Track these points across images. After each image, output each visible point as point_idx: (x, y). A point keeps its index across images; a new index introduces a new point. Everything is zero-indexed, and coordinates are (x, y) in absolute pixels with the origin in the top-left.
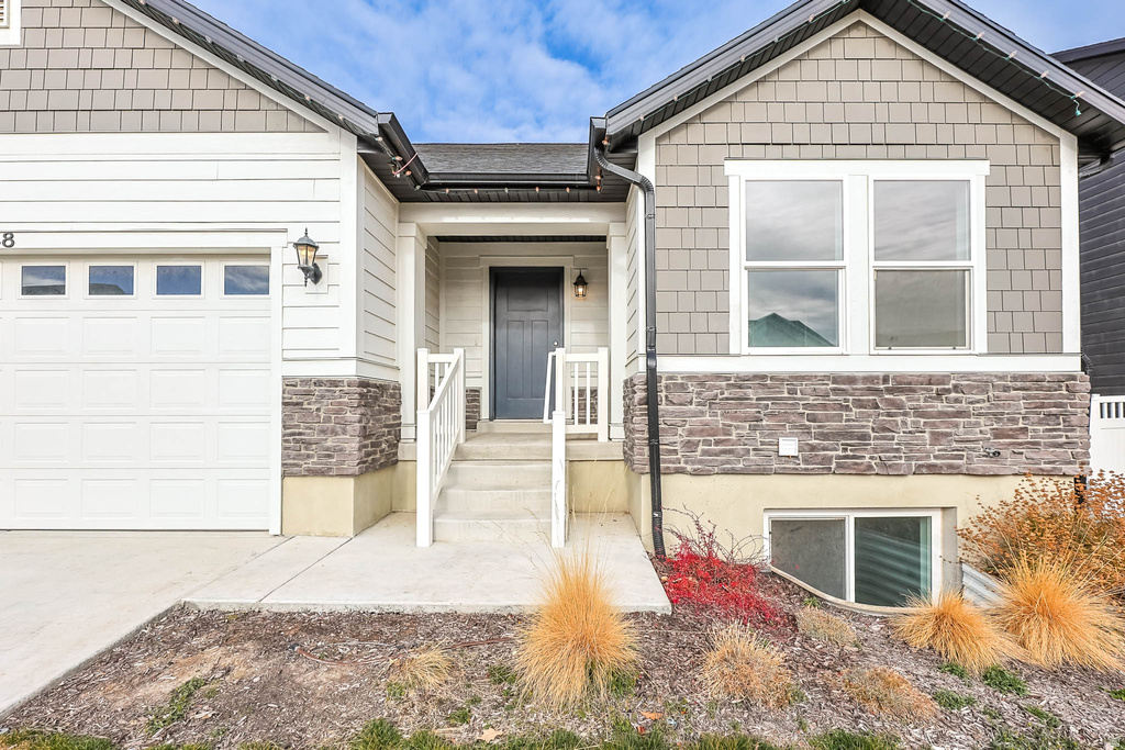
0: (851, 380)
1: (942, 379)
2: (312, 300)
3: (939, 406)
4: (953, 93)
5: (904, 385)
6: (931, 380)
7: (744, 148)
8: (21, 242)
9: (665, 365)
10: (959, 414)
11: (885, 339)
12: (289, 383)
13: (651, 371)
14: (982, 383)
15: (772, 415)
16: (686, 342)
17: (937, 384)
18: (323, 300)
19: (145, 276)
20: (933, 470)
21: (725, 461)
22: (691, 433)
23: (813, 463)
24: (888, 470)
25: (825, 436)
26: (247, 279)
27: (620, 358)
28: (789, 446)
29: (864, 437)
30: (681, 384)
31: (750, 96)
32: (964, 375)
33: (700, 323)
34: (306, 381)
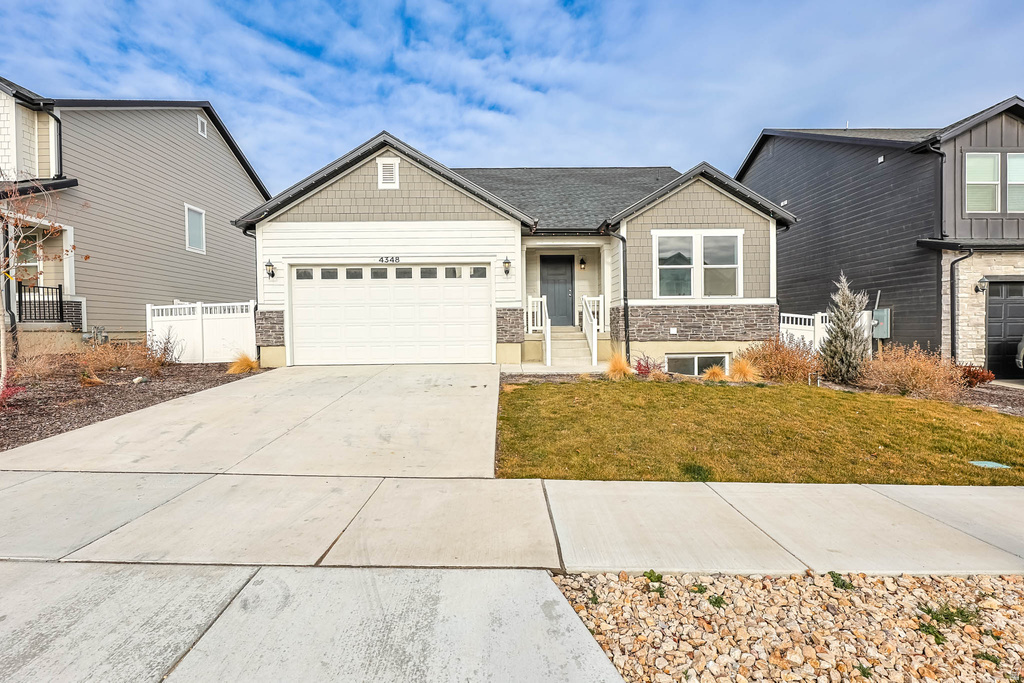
0: (695, 307)
1: (728, 307)
2: (505, 280)
3: (726, 316)
4: (732, 204)
5: (713, 309)
6: (723, 307)
7: (658, 226)
8: (402, 260)
9: (631, 303)
10: (733, 319)
11: (708, 292)
12: (498, 310)
13: (626, 305)
14: (741, 308)
15: (668, 320)
16: (638, 294)
17: (725, 309)
18: (510, 280)
19: (441, 271)
20: (724, 339)
21: (651, 336)
22: (639, 326)
23: (682, 337)
24: (708, 339)
25: (686, 327)
26: (479, 272)
27: (608, 299)
28: (674, 331)
29: (700, 327)
30: (635, 309)
31: (660, 206)
32: (735, 306)
33: (642, 287)
34: (504, 309)
